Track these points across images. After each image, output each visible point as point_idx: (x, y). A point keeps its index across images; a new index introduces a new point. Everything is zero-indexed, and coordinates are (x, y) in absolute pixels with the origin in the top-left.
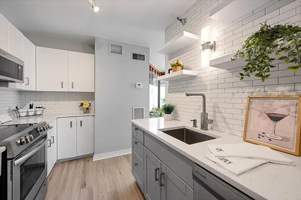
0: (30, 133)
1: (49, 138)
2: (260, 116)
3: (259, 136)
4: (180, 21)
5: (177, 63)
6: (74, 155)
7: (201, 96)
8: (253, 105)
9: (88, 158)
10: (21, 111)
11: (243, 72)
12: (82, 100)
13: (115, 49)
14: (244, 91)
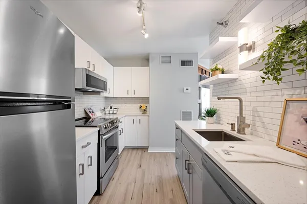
0: (110, 123)
1: (119, 128)
2: (296, 121)
3: (294, 143)
4: (221, 25)
5: (216, 68)
6: (135, 145)
7: (238, 100)
8: (290, 109)
9: (145, 149)
10: (106, 110)
11: (264, 75)
12: (141, 103)
13: (165, 59)
14: (283, 93)
